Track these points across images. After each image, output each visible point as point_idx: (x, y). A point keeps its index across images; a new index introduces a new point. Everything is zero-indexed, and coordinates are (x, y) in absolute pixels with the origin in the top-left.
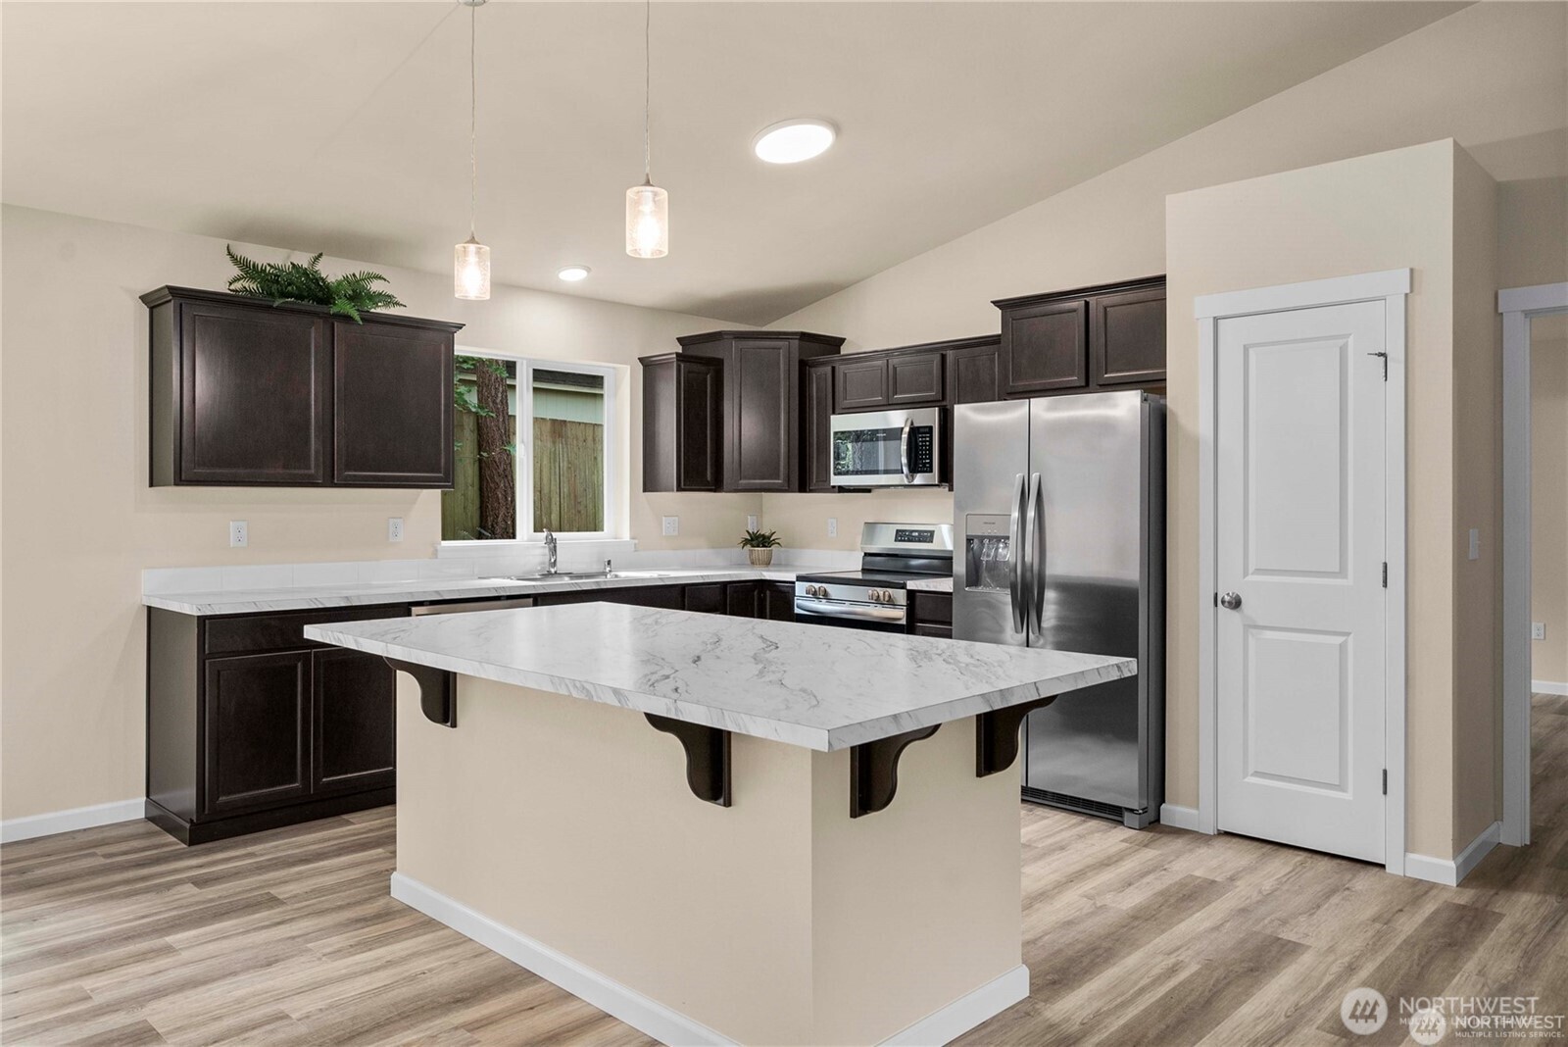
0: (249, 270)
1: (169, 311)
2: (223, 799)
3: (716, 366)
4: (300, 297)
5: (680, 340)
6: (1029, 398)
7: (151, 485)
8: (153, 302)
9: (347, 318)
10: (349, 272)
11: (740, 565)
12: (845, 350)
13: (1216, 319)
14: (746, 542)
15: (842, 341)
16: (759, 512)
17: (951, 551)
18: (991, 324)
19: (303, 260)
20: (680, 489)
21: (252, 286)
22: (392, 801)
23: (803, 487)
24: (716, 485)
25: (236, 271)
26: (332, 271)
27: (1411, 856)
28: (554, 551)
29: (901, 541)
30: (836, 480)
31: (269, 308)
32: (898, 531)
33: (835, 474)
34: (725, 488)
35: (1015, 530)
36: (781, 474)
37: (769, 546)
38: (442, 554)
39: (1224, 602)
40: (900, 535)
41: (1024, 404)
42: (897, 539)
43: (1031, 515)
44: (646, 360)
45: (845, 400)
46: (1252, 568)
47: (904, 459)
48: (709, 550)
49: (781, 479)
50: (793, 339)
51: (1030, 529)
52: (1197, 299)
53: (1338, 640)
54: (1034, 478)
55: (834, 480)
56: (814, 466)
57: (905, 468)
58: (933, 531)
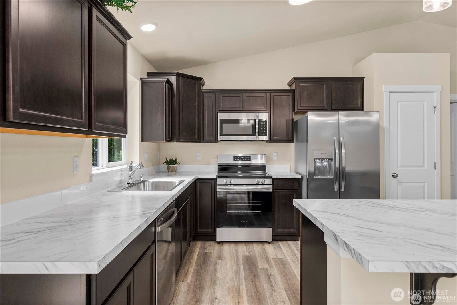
6: (339, 111)
13: (390, 92)
17: (264, 164)
29: (236, 160)
30: (221, 138)
32: (234, 157)
33: (220, 135)
34: (175, 140)
35: (337, 156)
36: (196, 135)
37: (175, 165)
38: (94, 179)
39: (392, 176)
40: (236, 158)
41: (336, 114)
42: (234, 160)
43: (343, 151)
44: (144, 79)
45: (222, 107)
46: (399, 166)
47: (257, 131)
48: (152, 167)
49: (196, 137)
50: (199, 80)
51: (343, 155)
52: (384, 86)
53: (423, 184)
54: (341, 138)
55: (219, 138)
56: (206, 132)
57: (257, 134)
58: (250, 157)
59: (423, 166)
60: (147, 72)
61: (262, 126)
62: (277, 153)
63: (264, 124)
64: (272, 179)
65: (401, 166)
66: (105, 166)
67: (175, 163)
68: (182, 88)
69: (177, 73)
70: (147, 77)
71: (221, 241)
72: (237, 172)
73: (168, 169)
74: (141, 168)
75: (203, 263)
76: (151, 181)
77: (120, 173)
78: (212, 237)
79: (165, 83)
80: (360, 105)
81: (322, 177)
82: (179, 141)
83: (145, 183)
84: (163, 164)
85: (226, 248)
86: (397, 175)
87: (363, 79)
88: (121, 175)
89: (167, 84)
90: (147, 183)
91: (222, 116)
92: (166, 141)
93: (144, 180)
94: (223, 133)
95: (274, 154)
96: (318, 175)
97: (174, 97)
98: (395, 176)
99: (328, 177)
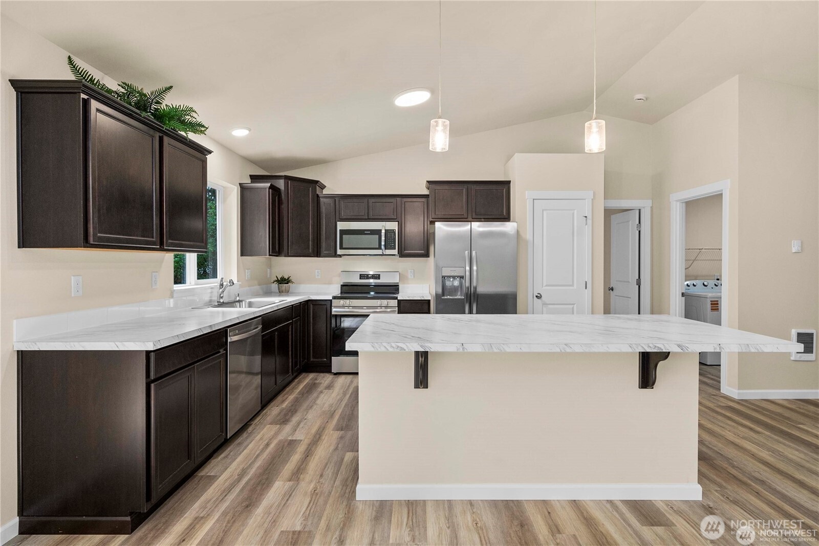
3: (279, 192)
13: (533, 199)
15: (325, 187)
17: (398, 283)
29: (363, 279)
30: (341, 252)
32: (360, 275)
33: (340, 249)
34: (283, 255)
35: (468, 273)
36: (310, 248)
37: (288, 283)
38: (175, 295)
39: (536, 296)
40: (362, 276)
41: (468, 224)
42: (360, 279)
43: (475, 268)
44: (244, 185)
45: (343, 215)
46: (544, 284)
47: (383, 243)
48: (258, 287)
49: (310, 251)
50: (314, 184)
51: (475, 273)
52: (527, 192)
53: (572, 306)
54: (474, 253)
55: (339, 252)
56: (324, 245)
57: (383, 247)
58: (379, 275)
59: (572, 285)
60: (250, 175)
61: (390, 238)
62: (413, 270)
63: (392, 236)
64: (397, 300)
65: (546, 286)
66: (193, 283)
67: (286, 282)
68: (292, 194)
69: (285, 176)
70: (250, 182)
71: (338, 372)
72: (369, 293)
73: (279, 288)
74: (231, 285)
75: (307, 392)
76: (247, 301)
77: (209, 291)
78: (326, 368)
79: (267, 189)
80: (506, 213)
81: (451, 298)
82: (288, 255)
83: (241, 303)
84: (274, 282)
85: (342, 380)
86: (541, 295)
87: (509, 182)
88: (211, 292)
89: (270, 190)
90: (243, 302)
91: (341, 226)
92: (270, 255)
93: (240, 299)
94: (344, 247)
95: (409, 271)
96: (447, 296)
97: (282, 204)
98: (539, 297)
99: (459, 297)
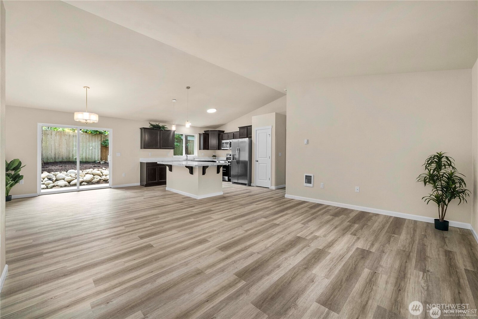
0: (152, 125)
1: (143, 130)
2: (149, 182)
3: (208, 134)
4: (157, 128)
5: (204, 131)
7: (141, 149)
8: (141, 129)
9: (162, 130)
10: (162, 125)
11: (212, 159)
12: (225, 132)
14: (212, 156)
15: (224, 131)
16: (215, 153)
18: (238, 130)
19: (157, 124)
20: (203, 149)
21: (152, 127)
22: (166, 184)
23: (219, 149)
24: (208, 149)
25: (150, 125)
26: (161, 125)
27: (272, 187)
28: (187, 157)
30: (222, 148)
31: (153, 129)
32: (230, 155)
41: (238, 139)
45: (223, 139)
49: (216, 148)
53: (266, 165)
54: (239, 148)
59: (266, 158)
65: (260, 158)
98: (257, 161)
